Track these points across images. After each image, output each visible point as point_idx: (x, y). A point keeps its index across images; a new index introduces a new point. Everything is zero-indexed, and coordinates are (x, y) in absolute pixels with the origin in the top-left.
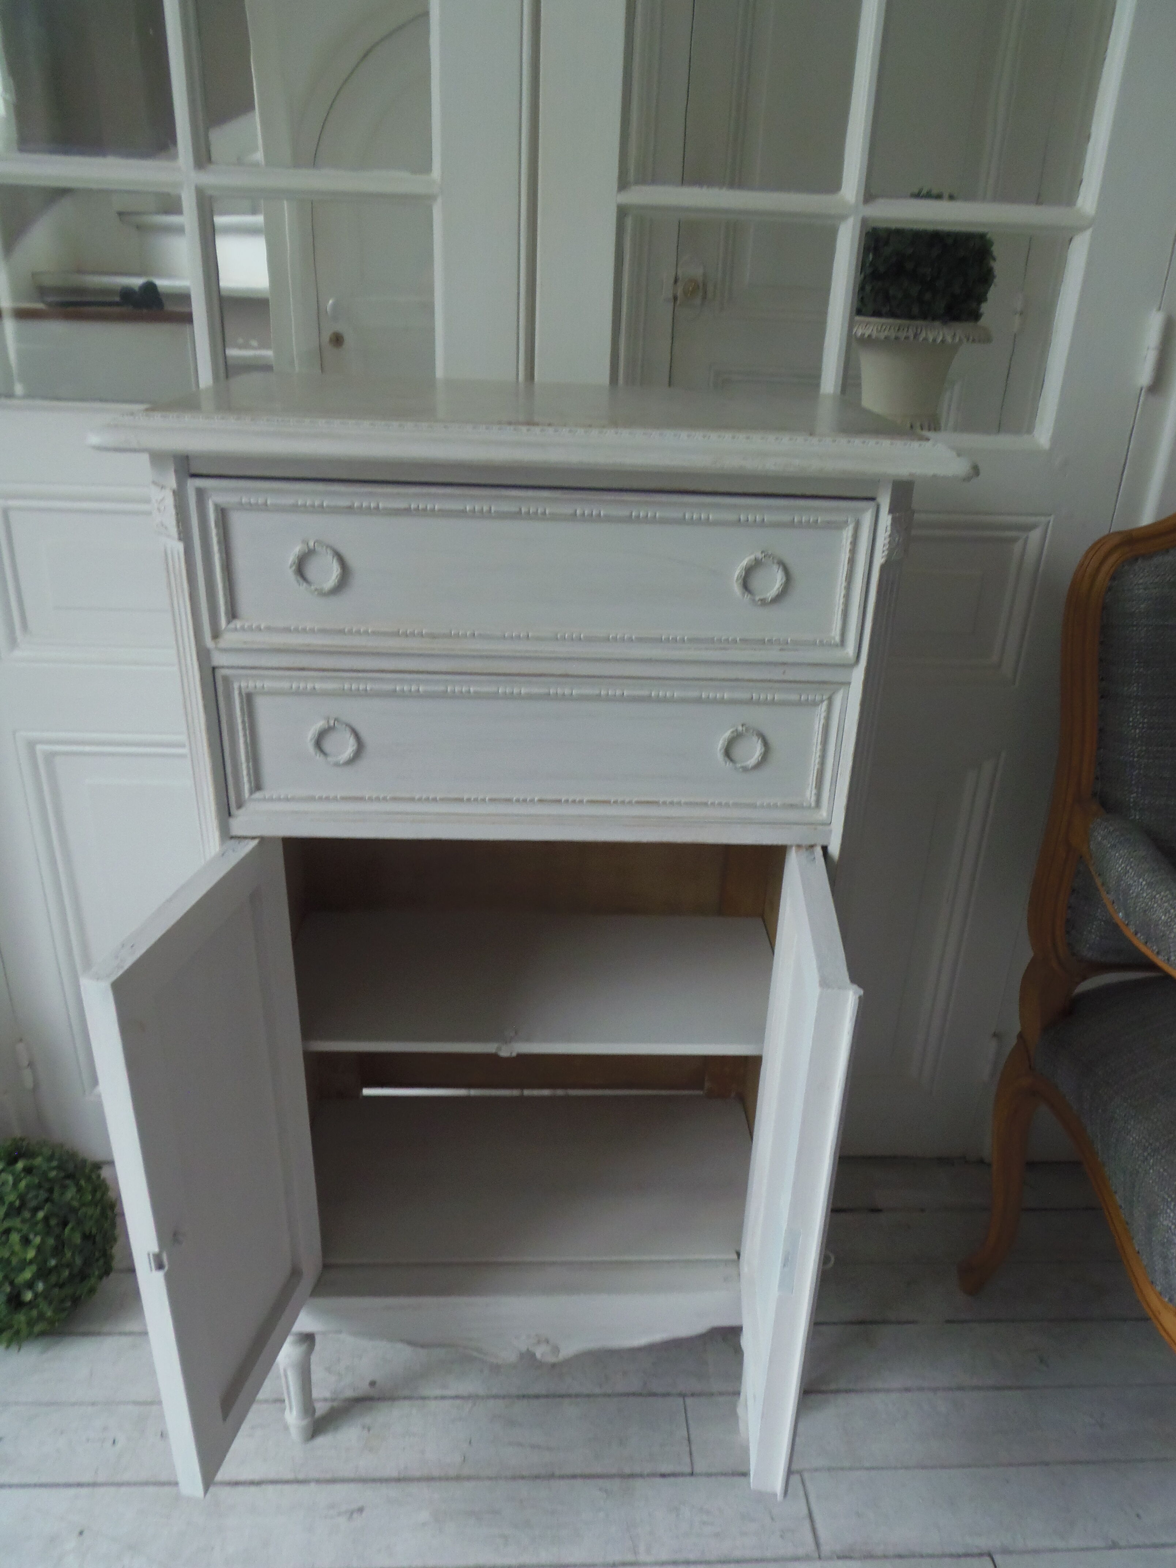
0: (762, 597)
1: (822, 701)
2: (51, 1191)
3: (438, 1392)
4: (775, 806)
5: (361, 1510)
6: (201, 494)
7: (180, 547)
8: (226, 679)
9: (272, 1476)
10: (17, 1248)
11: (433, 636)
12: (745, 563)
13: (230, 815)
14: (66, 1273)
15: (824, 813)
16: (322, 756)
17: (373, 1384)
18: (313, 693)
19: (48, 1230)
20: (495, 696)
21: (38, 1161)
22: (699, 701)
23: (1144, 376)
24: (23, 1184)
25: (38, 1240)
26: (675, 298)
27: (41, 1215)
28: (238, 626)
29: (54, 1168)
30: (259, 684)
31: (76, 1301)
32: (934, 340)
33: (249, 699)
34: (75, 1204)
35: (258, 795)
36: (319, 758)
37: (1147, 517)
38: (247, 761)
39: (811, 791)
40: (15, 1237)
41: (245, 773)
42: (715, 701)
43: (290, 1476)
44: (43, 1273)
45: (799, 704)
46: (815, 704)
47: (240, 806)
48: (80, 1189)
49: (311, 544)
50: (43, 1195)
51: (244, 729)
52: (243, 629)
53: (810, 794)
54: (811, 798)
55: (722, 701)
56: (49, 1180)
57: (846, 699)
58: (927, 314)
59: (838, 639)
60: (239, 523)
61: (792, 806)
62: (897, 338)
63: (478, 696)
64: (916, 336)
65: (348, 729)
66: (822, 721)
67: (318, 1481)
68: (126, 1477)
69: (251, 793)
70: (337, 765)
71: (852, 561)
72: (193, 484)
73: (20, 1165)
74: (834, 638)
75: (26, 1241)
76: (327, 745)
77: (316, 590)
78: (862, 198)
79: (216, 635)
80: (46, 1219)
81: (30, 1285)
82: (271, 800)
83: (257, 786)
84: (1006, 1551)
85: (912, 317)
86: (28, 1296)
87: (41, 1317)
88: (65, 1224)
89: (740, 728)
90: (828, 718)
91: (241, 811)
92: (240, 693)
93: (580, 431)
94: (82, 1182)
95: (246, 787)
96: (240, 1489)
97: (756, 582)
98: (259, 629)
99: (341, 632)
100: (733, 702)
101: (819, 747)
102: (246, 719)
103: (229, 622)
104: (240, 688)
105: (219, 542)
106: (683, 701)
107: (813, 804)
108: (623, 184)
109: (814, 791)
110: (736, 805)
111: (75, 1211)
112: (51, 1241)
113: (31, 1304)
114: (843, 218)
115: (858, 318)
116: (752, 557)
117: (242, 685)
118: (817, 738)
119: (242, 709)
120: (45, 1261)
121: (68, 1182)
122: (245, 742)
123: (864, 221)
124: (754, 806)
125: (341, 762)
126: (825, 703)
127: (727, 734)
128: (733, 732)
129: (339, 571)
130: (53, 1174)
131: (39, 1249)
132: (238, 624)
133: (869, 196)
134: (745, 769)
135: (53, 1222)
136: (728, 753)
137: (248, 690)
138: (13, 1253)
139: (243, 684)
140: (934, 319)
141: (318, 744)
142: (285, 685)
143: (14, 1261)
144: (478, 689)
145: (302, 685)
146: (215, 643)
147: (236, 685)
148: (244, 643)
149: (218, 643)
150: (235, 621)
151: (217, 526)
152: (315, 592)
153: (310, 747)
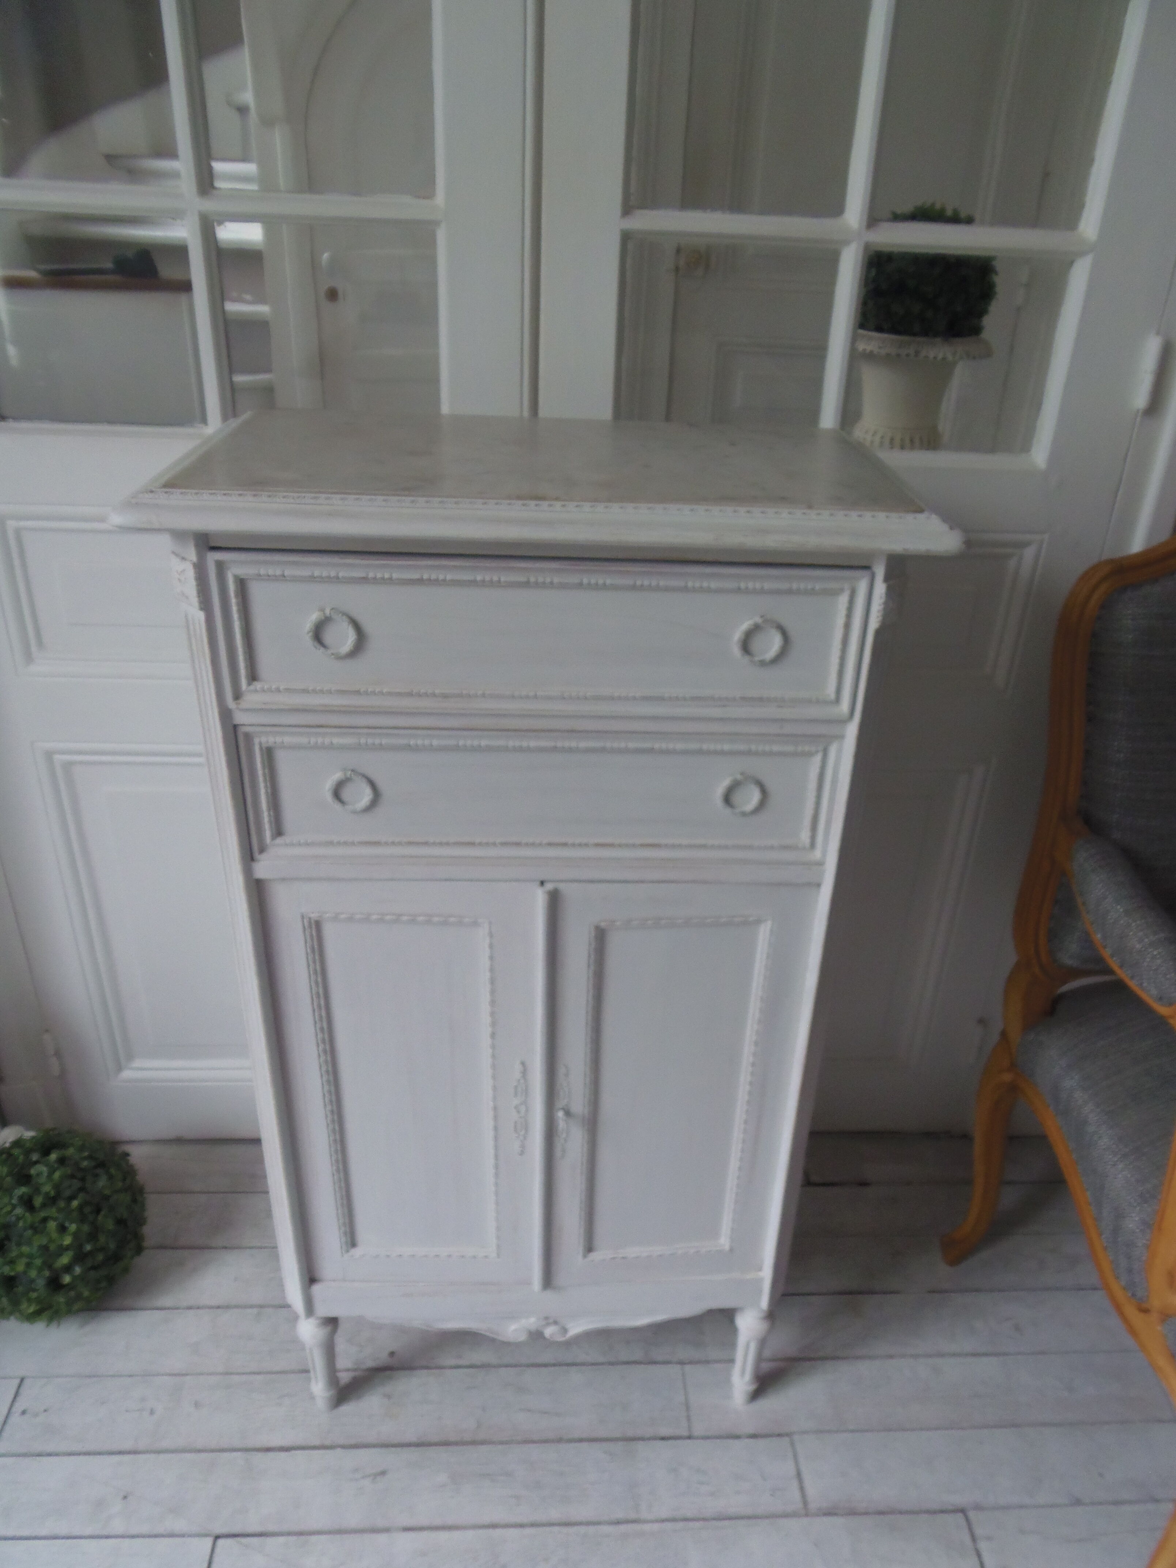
0: (761, 658)
1: (817, 752)
2: (83, 1179)
3: (453, 1362)
4: (772, 847)
5: (383, 1473)
6: (221, 567)
7: (201, 616)
8: (247, 736)
9: (300, 1442)
10: (54, 1235)
11: (445, 696)
12: (744, 627)
13: (253, 859)
14: (100, 1257)
15: (817, 854)
16: (340, 804)
17: (392, 1354)
18: (331, 747)
19: (82, 1219)
20: (506, 749)
21: (71, 1151)
22: (700, 752)
23: (1140, 399)
24: (57, 1175)
25: (73, 1227)
26: (677, 269)
27: (75, 1203)
28: (258, 688)
29: (85, 1158)
30: (279, 739)
31: (111, 1280)
32: (935, 358)
33: (269, 754)
34: (107, 1192)
35: (279, 841)
36: (337, 806)
37: (1137, 544)
38: (269, 810)
39: (806, 833)
40: (52, 1225)
41: (266, 820)
42: (716, 753)
43: (317, 1443)
44: (80, 1257)
45: (795, 754)
46: (810, 754)
47: (262, 850)
48: (111, 1177)
49: (328, 612)
50: (76, 1184)
51: (265, 780)
52: (263, 691)
53: (805, 836)
54: (806, 840)
55: (722, 753)
56: (81, 1170)
57: (839, 751)
58: (928, 331)
59: (833, 696)
60: (258, 593)
61: (787, 847)
62: (898, 355)
63: (489, 749)
64: (917, 353)
65: (364, 780)
66: (818, 770)
67: (343, 1447)
68: (165, 1444)
69: (273, 838)
70: (355, 812)
71: (847, 626)
72: (213, 557)
73: (53, 1156)
74: (829, 696)
75: (62, 1229)
76: (346, 794)
77: (333, 654)
78: (865, 224)
79: (237, 696)
80: (81, 1208)
81: (68, 1269)
82: (292, 845)
83: (279, 832)
84: (978, 1507)
85: (914, 335)
86: (67, 1279)
87: (79, 1297)
88: (98, 1211)
89: (739, 777)
90: (823, 768)
91: (264, 856)
92: (261, 749)
93: (587, 506)
94: (113, 1171)
95: (268, 834)
96: (271, 1455)
97: (756, 644)
98: (278, 690)
99: (358, 692)
100: (731, 753)
102: (267, 771)
103: (249, 684)
104: (260, 744)
105: (239, 611)
106: (685, 752)
107: (808, 845)
108: (627, 210)
109: (809, 834)
110: (735, 847)
111: (107, 1198)
112: (86, 1228)
113: (70, 1287)
114: (846, 243)
115: (861, 331)
116: (752, 622)
117: (262, 741)
118: (812, 785)
119: (263, 763)
120: (81, 1246)
121: (99, 1171)
122: (267, 792)
123: (867, 246)
124: (750, 848)
125: (358, 810)
126: (820, 754)
127: (727, 783)
128: (732, 781)
129: (355, 636)
130: (85, 1163)
131: (76, 1235)
132: (258, 685)
133: (872, 220)
134: (744, 814)
135: (87, 1210)
136: (727, 799)
137: (268, 746)
138: (51, 1241)
139: (264, 741)
140: (936, 335)
141: (337, 794)
142: (304, 740)
143: (52, 1247)
144: (489, 743)
145: (320, 740)
146: (237, 704)
147: (256, 741)
148: (265, 704)
149: (239, 704)
150: (255, 683)
151: (236, 596)
152: (333, 656)
153: (329, 797)
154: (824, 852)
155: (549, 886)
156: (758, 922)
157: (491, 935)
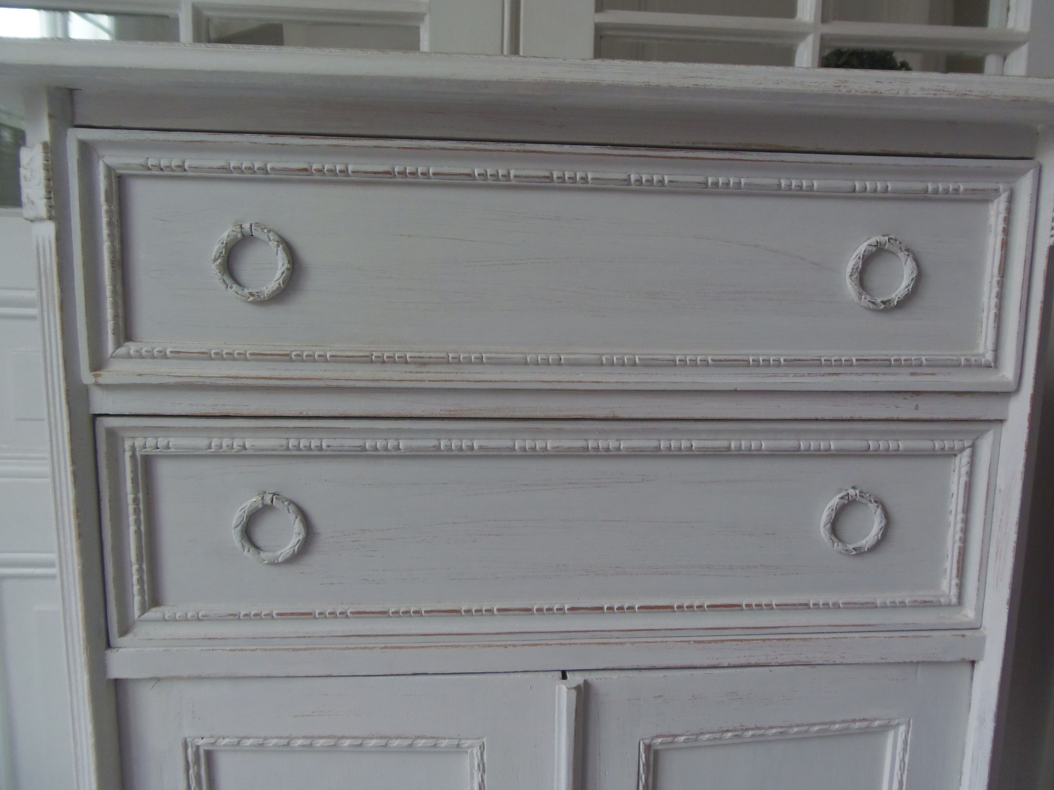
0: (885, 299)
1: (962, 450)
4: (903, 605)
6: (86, 151)
7: (50, 230)
8: (112, 433)
11: (421, 365)
12: (862, 248)
13: (109, 645)
15: (969, 613)
16: (252, 549)
18: (243, 453)
20: (510, 454)
22: (797, 453)
28: (132, 352)
30: (162, 442)
33: (145, 464)
35: (154, 613)
36: (249, 554)
38: (140, 559)
39: (951, 581)
41: (135, 577)
42: (819, 454)
45: (931, 455)
46: (952, 454)
47: (124, 632)
49: (246, 226)
51: (137, 511)
52: (139, 355)
53: (949, 586)
54: (950, 592)
55: (828, 454)
59: (989, 356)
60: (142, 197)
61: (926, 604)
63: (484, 454)
65: (291, 507)
66: (964, 479)
69: (144, 610)
70: (274, 563)
71: (1005, 245)
72: (75, 137)
74: (983, 355)
76: (261, 533)
77: (251, 294)
79: (97, 364)
82: (174, 620)
83: (154, 599)
89: (852, 492)
90: (971, 474)
91: (126, 640)
92: (133, 457)
97: (875, 279)
98: (163, 354)
99: (286, 357)
100: (842, 454)
101: (960, 516)
102: (141, 496)
103: (118, 345)
104: (133, 449)
106: (773, 454)
107: (954, 600)
109: (955, 581)
110: (849, 606)
116: (873, 240)
117: (136, 445)
119: (135, 480)
122: (138, 532)
124: (872, 606)
125: (280, 560)
126: (967, 452)
127: (835, 501)
128: (842, 498)
129: (287, 265)
132: (132, 347)
134: (859, 552)
136: (835, 529)
137: (143, 452)
139: (139, 443)
141: (247, 532)
142: (200, 442)
144: (485, 443)
145: (226, 442)
146: (96, 376)
147: (128, 444)
148: (140, 375)
149: (100, 375)
150: (128, 344)
151: (108, 200)
152: (251, 299)
153: (235, 537)
154: (980, 610)
155: (576, 679)
156: (885, 728)
157: (482, 768)
